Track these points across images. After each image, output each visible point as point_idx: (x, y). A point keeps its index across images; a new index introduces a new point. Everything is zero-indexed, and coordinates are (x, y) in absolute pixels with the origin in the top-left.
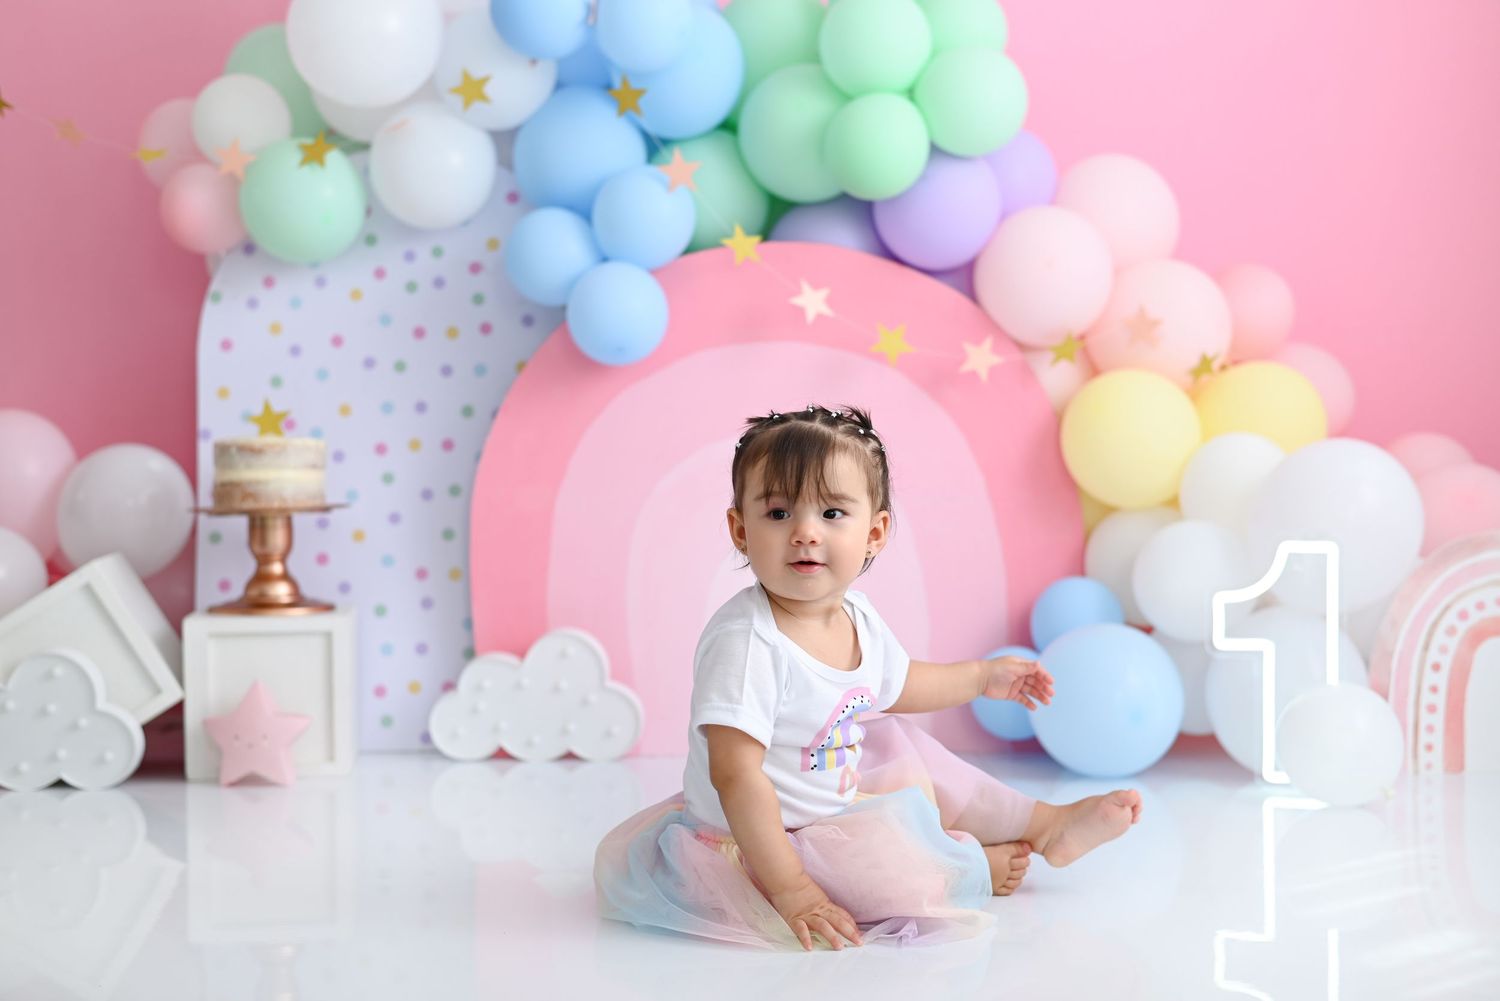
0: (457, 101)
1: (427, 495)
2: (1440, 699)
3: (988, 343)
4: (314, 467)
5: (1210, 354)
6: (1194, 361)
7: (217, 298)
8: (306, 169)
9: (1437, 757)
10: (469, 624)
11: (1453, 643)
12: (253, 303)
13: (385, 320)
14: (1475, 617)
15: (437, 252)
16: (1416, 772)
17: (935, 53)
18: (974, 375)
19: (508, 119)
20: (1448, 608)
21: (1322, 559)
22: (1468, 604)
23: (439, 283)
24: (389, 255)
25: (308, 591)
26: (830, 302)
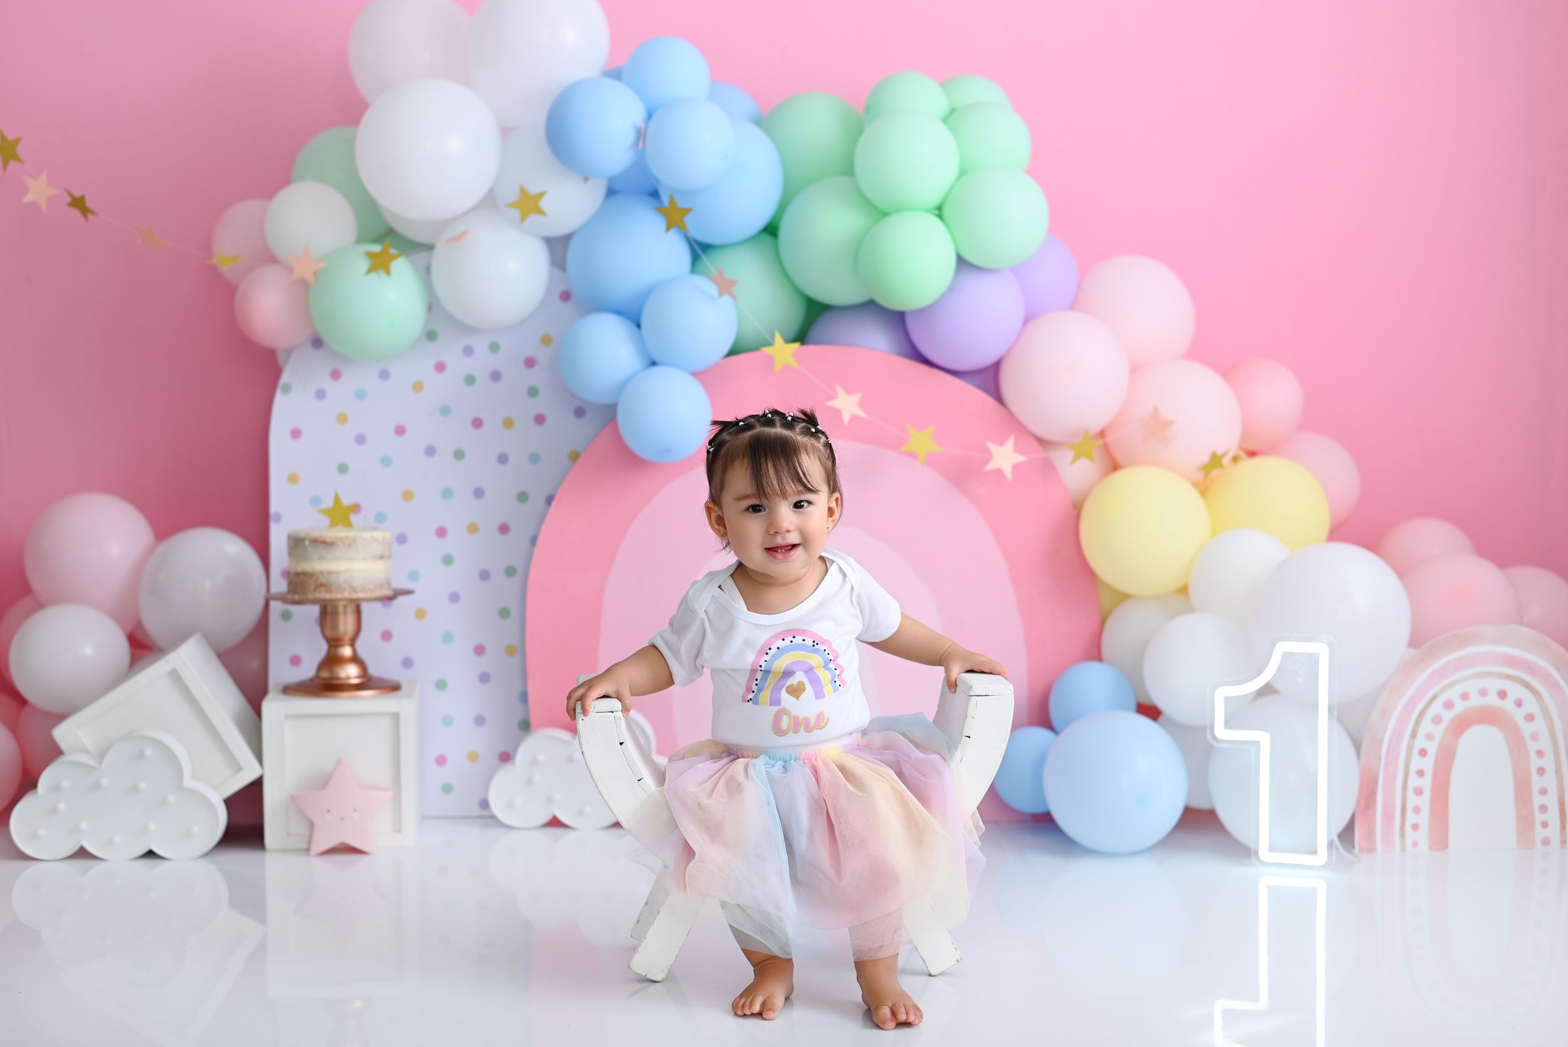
0: (515, 213)
1: (485, 575)
2: (1426, 783)
3: (1010, 442)
4: (381, 557)
5: (1220, 452)
6: (1205, 458)
7: (287, 389)
8: (373, 276)
9: (1423, 836)
10: (524, 697)
11: (1439, 731)
12: (320, 395)
13: (446, 411)
14: (1460, 707)
15: (494, 347)
16: (1403, 850)
17: (961, 174)
18: (998, 472)
19: (560, 228)
20: (1434, 698)
21: (1313, 659)
22: (1453, 694)
23: (496, 376)
24: (450, 350)
25: (374, 671)
26: (862, 404)
